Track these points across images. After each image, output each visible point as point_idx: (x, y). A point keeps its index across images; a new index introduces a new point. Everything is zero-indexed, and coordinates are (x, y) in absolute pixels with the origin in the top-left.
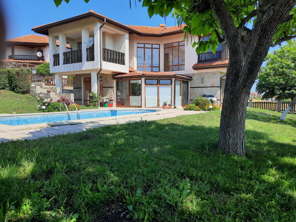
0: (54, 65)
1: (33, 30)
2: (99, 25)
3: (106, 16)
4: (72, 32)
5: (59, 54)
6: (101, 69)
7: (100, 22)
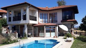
0: (9, 21)
1: (1, 8)
2: (28, 7)
3: (31, 4)
4: (17, 9)
5: (11, 17)
6: (29, 23)
7: (29, 6)
